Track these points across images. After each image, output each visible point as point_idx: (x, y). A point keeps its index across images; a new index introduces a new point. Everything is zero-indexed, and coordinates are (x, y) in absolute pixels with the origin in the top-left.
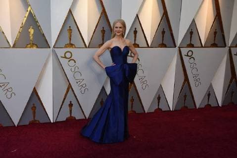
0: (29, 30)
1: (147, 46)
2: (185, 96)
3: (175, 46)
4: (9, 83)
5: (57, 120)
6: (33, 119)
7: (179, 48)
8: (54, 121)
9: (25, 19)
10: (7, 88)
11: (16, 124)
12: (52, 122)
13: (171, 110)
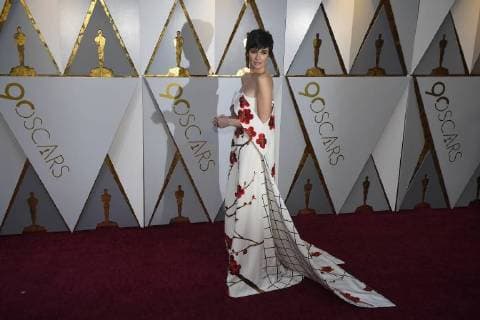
0: (97, 39)
1: (341, 72)
2: (425, 182)
3: (405, 73)
4: (56, 146)
5: (152, 224)
6: (104, 220)
7: (414, 76)
8: (147, 225)
9: (89, 16)
10: (53, 156)
11: (72, 228)
12: (142, 226)
13: (393, 209)
